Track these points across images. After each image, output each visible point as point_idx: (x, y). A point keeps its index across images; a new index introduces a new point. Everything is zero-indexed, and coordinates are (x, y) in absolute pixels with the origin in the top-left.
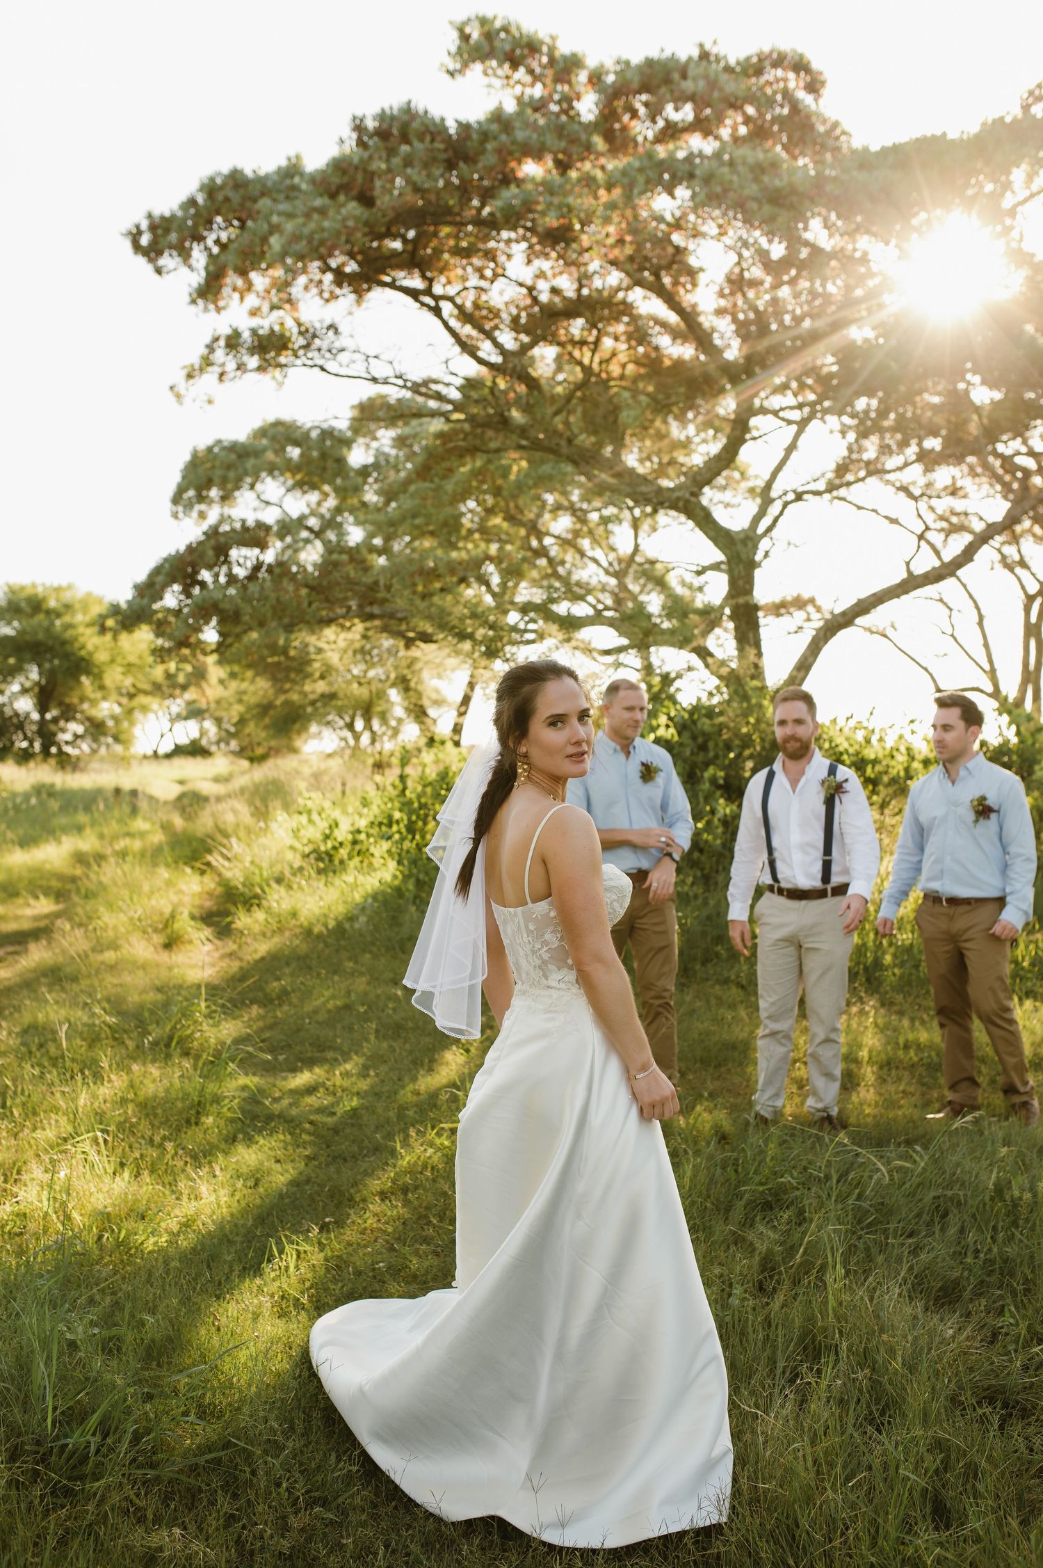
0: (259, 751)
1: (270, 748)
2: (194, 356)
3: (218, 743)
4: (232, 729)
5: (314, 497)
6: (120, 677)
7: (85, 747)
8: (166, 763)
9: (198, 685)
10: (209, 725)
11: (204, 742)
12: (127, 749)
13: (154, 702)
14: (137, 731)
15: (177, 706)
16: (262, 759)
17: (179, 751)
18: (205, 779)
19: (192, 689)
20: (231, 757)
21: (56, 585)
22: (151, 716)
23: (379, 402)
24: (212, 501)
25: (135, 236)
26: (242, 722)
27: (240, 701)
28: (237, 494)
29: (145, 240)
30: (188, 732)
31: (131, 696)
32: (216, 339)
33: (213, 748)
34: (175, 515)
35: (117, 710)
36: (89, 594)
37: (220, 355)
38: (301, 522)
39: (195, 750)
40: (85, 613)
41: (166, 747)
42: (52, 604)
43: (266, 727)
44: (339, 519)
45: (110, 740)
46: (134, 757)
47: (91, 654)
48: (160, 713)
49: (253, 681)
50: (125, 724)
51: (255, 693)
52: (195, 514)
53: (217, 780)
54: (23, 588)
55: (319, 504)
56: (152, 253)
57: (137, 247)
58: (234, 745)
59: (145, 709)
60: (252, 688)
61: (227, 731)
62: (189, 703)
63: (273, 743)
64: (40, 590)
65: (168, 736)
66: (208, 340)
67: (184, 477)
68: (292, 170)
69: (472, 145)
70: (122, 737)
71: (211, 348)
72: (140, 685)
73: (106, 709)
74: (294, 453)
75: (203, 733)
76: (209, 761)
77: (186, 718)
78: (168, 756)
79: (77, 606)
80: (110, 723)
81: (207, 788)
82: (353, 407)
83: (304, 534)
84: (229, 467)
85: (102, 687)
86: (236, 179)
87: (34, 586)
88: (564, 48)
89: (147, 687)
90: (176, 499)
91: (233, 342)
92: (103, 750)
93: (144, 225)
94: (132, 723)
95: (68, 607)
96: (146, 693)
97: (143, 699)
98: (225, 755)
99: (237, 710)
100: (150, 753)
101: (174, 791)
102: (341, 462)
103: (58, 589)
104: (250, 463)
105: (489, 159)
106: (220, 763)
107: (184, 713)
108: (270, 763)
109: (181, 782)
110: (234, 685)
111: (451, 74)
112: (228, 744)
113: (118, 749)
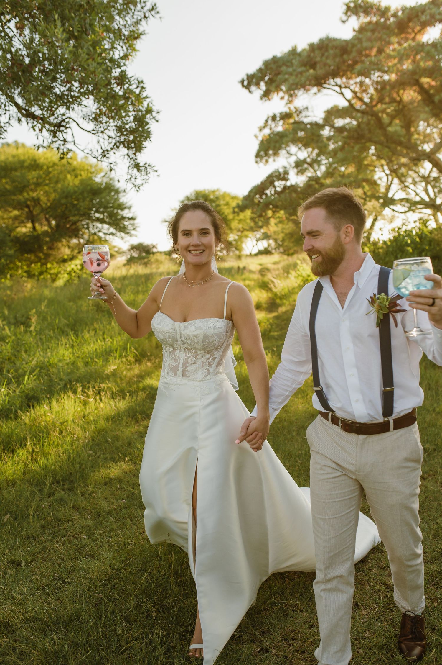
0: (291, 251)
1: (295, 251)
2: (262, 123)
3: (275, 249)
4: (281, 243)
5: (310, 149)
6: (237, 225)
7: (225, 252)
8: (255, 258)
9: (267, 226)
10: (271, 242)
11: (270, 249)
12: (240, 252)
13: (250, 234)
14: (244, 246)
15: (259, 235)
16: (292, 254)
17: (260, 253)
18: (270, 263)
19: (265, 228)
20: (280, 255)
21: (213, 190)
22: (249, 239)
23: (335, 109)
24: (271, 155)
25: (242, 82)
26: (283, 240)
27: (282, 232)
28: (280, 151)
29: (245, 83)
30: (263, 245)
31: (242, 232)
32: (268, 118)
33: (273, 251)
34: (257, 162)
35: (236, 237)
36: (225, 193)
37: (270, 122)
38: (304, 161)
39: (266, 252)
40: (224, 200)
41: (255, 251)
42: (212, 197)
43: (293, 242)
44: (319, 159)
45: (234, 249)
46: (243, 255)
47: (226, 216)
48: (252, 238)
49: (287, 224)
50: (239, 243)
51: (288, 229)
52: (264, 161)
53: (275, 263)
54: (201, 192)
55: (312, 152)
56: (248, 87)
57: (243, 85)
58: (281, 250)
59: (246, 237)
60: (287, 227)
61: (279, 244)
62: (263, 234)
63: (295, 248)
64: (207, 192)
65: (256, 247)
66: (266, 118)
67: (260, 147)
68: (293, 52)
69: (349, 48)
70: (238, 248)
71: (267, 121)
72: (245, 227)
73: (232, 237)
74: (301, 134)
75: (269, 245)
76: (272, 256)
77: (263, 239)
78: (256, 255)
79: (221, 198)
80: (234, 243)
81: (270, 266)
82: (325, 112)
83: (306, 166)
84: (276, 142)
85: (231, 229)
86: (275, 60)
87: (205, 191)
88: (383, 4)
89: (247, 228)
90: (258, 155)
91: (274, 118)
92: (231, 254)
93: (245, 78)
94: (242, 242)
95: (217, 198)
96: (247, 230)
97: (246, 233)
98: (278, 254)
99: (281, 236)
100: (249, 254)
101: (259, 268)
102: (320, 136)
103: (214, 192)
104: (285, 140)
105: (354, 54)
106: (276, 257)
107: (262, 238)
108: (295, 256)
109: (261, 265)
110: (280, 225)
111: (344, 22)
112: (279, 249)
113: (237, 252)
